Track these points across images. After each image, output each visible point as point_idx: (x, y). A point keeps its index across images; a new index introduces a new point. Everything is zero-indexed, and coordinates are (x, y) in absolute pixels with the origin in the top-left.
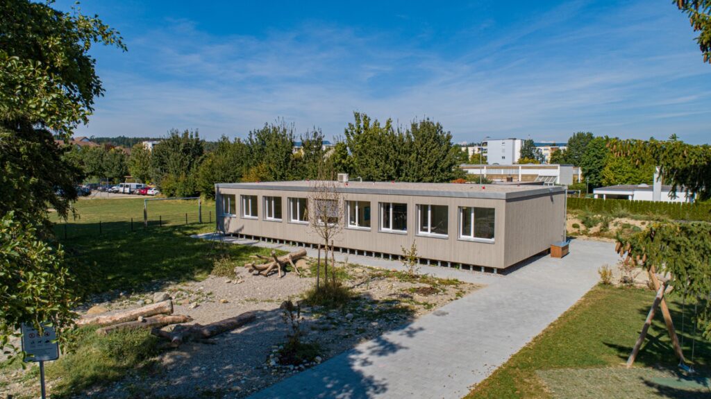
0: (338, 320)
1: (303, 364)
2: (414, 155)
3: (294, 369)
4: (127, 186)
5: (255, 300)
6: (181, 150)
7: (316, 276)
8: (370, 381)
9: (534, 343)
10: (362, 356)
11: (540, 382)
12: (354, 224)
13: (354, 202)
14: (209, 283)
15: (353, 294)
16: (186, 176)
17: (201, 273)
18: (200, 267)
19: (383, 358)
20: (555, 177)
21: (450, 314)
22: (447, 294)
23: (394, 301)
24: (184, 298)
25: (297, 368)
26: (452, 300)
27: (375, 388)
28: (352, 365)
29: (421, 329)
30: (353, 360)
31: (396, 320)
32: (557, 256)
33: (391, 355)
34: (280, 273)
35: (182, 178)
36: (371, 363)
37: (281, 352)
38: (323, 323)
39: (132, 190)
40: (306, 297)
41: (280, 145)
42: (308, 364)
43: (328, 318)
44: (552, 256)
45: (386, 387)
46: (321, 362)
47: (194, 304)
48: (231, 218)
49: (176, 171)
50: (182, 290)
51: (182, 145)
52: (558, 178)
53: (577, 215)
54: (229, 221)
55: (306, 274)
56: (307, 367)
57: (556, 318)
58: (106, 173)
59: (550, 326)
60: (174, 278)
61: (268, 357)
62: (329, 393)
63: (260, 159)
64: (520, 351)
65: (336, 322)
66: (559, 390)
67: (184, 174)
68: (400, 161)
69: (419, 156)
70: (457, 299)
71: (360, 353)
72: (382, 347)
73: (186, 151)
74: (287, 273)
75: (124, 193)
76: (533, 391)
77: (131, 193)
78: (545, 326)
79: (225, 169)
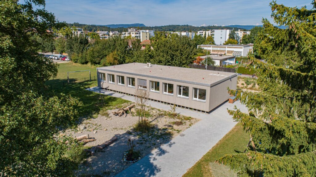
0: (146, 139)
1: (135, 160)
2: (179, 51)
3: (132, 162)
4: (56, 56)
5: (116, 129)
6: (79, 42)
7: (138, 116)
8: (156, 167)
9: (212, 150)
10: (154, 156)
11: (210, 167)
12: (153, 89)
13: (153, 81)
14: (99, 119)
15: (152, 125)
16: (82, 54)
17: (95, 113)
18: (94, 110)
19: (160, 157)
20: (241, 52)
21: (186, 135)
22: (186, 125)
23: (166, 129)
24: (91, 128)
25: (133, 162)
26: (187, 128)
27: (157, 170)
28: (150, 160)
29: (174, 143)
30: (150, 158)
31: (166, 139)
32: (231, 103)
33: (163, 156)
34: (125, 114)
35: (80, 55)
36: (156, 159)
37: (127, 155)
38: (141, 141)
39: (58, 58)
40: (135, 127)
41: (122, 44)
42: (136, 160)
43: (143, 138)
44: (229, 102)
45: (161, 169)
46: (141, 159)
47: (95, 131)
48: (103, 82)
49: (77, 52)
50: (89, 123)
51: (79, 40)
52: (243, 53)
53: (244, 80)
54: (103, 84)
55: (134, 115)
56: (136, 161)
57: (222, 137)
58: (46, 49)
59: (219, 141)
60: (85, 116)
61: (123, 157)
62: (143, 172)
63: (114, 49)
64: (207, 154)
65: (146, 140)
66: (215, 171)
67: (81, 53)
68: (173, 54)
69: (181, 52)
70: (189, 127)
71: (153, 154)
72: (160, 152)
73: (81, 43)
74: (128, 114)
75: (55, 59)
76: (206, 171)
77: (58, 59)
78: (217, 142)
79: (98, 52)
